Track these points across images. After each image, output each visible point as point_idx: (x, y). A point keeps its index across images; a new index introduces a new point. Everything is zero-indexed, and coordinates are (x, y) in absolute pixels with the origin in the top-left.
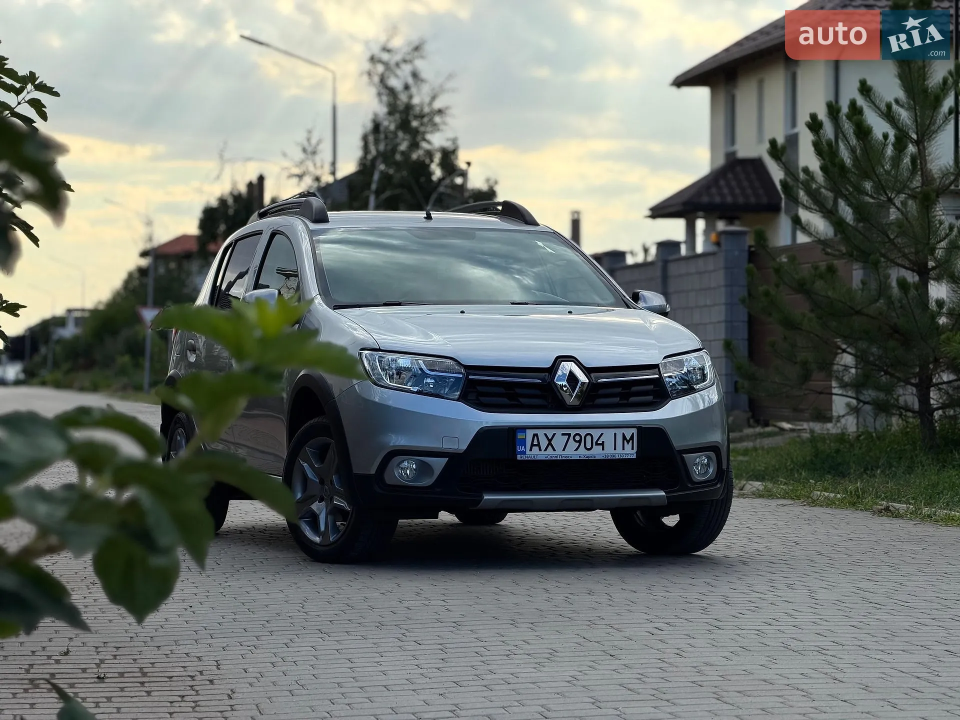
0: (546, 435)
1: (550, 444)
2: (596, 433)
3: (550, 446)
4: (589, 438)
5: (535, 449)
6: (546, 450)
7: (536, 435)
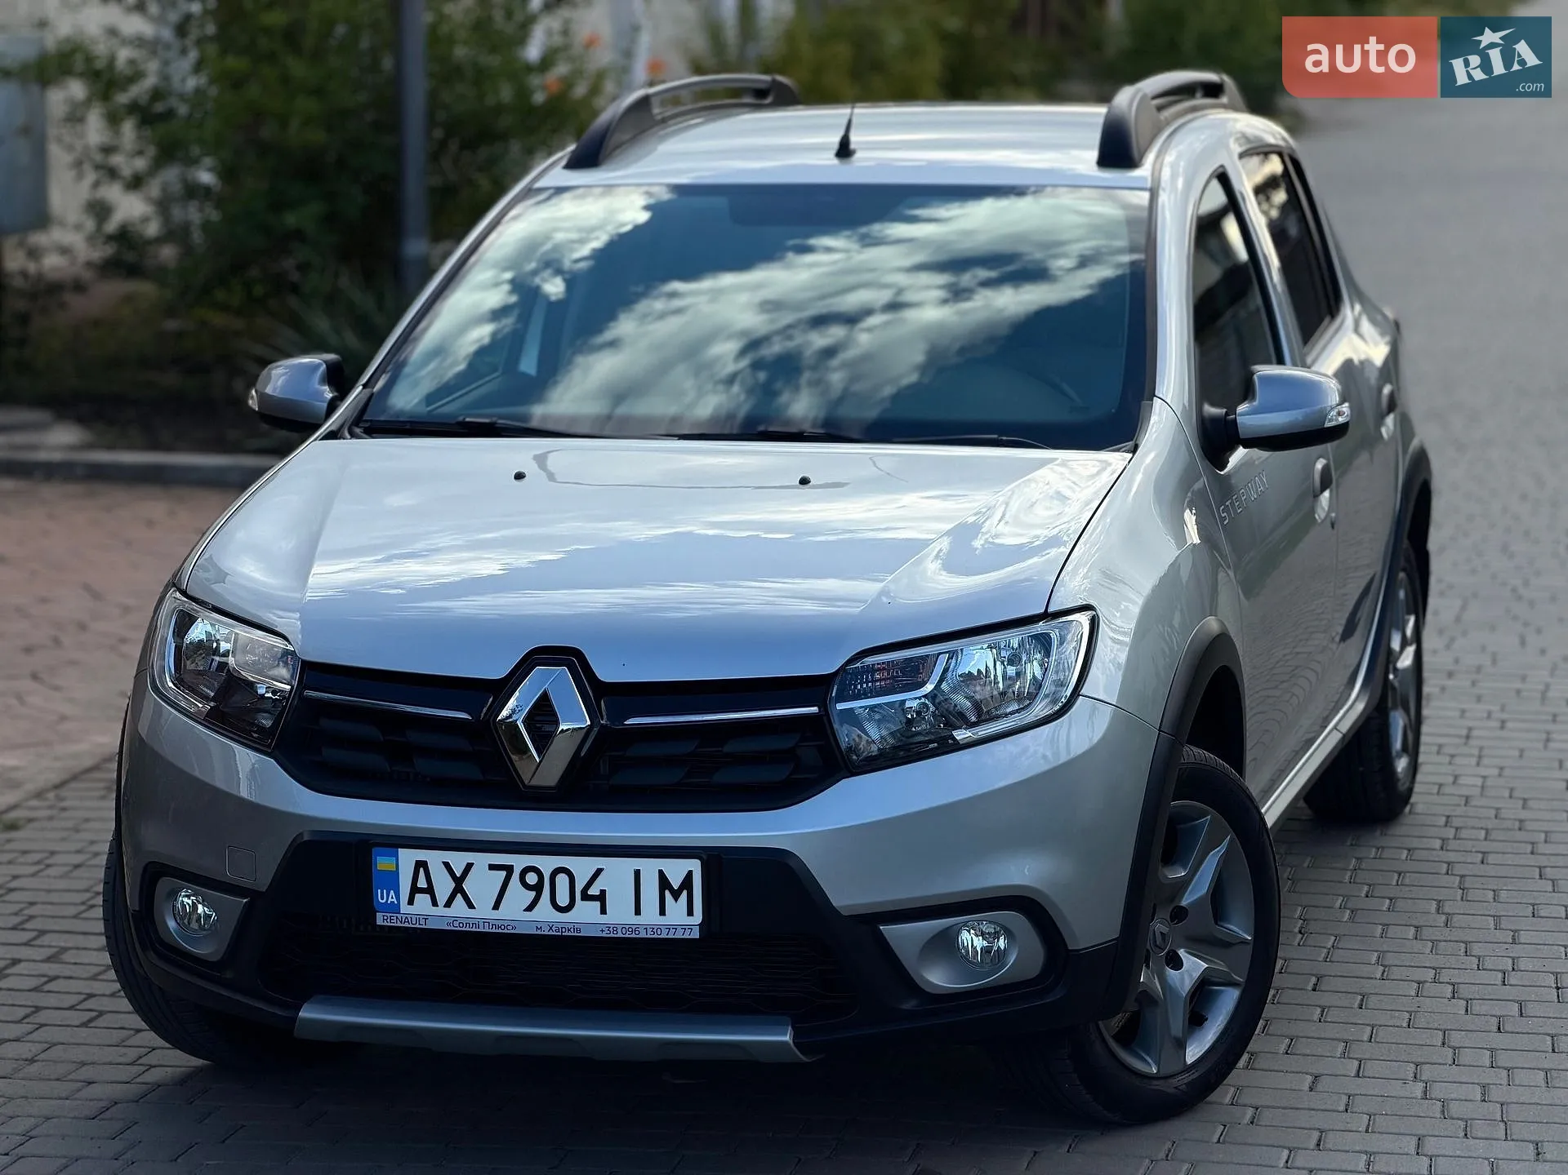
0: (447, 865)
1: (459, 889)
2: (583, 867)
3: (459, 895)
4: (562, 880)
5: (422, 900)
6: (448, 904)
7: (421, 865)
